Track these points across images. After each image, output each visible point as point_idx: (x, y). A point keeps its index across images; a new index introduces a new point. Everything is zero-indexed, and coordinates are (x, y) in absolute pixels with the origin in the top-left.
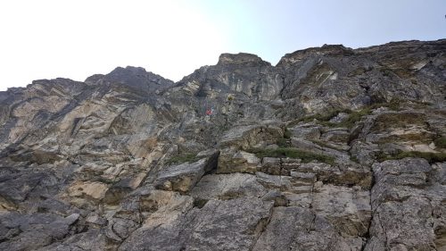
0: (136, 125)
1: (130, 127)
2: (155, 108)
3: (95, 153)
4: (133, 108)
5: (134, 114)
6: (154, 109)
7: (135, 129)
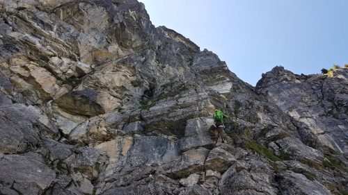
0: (89, 24)
1: (82, 22)
2: (113, 20)
3: (35, 25)
4: (92, 5)
5: (91, 12)
6: (111, 21)
7: (86, 28)
